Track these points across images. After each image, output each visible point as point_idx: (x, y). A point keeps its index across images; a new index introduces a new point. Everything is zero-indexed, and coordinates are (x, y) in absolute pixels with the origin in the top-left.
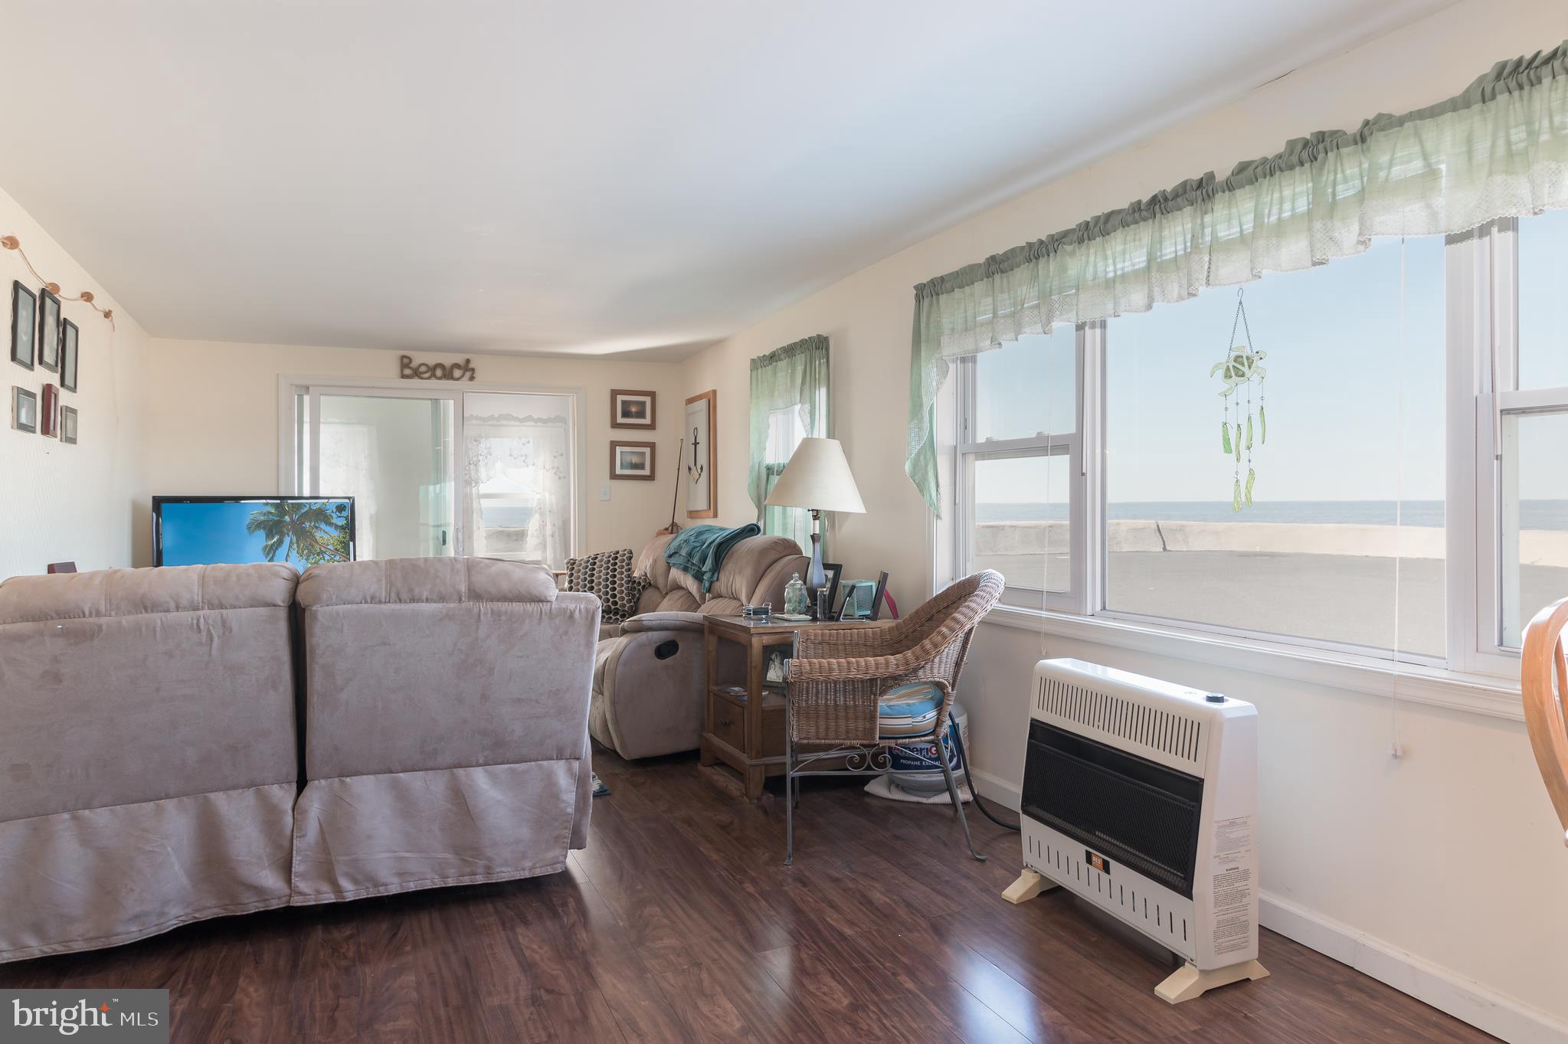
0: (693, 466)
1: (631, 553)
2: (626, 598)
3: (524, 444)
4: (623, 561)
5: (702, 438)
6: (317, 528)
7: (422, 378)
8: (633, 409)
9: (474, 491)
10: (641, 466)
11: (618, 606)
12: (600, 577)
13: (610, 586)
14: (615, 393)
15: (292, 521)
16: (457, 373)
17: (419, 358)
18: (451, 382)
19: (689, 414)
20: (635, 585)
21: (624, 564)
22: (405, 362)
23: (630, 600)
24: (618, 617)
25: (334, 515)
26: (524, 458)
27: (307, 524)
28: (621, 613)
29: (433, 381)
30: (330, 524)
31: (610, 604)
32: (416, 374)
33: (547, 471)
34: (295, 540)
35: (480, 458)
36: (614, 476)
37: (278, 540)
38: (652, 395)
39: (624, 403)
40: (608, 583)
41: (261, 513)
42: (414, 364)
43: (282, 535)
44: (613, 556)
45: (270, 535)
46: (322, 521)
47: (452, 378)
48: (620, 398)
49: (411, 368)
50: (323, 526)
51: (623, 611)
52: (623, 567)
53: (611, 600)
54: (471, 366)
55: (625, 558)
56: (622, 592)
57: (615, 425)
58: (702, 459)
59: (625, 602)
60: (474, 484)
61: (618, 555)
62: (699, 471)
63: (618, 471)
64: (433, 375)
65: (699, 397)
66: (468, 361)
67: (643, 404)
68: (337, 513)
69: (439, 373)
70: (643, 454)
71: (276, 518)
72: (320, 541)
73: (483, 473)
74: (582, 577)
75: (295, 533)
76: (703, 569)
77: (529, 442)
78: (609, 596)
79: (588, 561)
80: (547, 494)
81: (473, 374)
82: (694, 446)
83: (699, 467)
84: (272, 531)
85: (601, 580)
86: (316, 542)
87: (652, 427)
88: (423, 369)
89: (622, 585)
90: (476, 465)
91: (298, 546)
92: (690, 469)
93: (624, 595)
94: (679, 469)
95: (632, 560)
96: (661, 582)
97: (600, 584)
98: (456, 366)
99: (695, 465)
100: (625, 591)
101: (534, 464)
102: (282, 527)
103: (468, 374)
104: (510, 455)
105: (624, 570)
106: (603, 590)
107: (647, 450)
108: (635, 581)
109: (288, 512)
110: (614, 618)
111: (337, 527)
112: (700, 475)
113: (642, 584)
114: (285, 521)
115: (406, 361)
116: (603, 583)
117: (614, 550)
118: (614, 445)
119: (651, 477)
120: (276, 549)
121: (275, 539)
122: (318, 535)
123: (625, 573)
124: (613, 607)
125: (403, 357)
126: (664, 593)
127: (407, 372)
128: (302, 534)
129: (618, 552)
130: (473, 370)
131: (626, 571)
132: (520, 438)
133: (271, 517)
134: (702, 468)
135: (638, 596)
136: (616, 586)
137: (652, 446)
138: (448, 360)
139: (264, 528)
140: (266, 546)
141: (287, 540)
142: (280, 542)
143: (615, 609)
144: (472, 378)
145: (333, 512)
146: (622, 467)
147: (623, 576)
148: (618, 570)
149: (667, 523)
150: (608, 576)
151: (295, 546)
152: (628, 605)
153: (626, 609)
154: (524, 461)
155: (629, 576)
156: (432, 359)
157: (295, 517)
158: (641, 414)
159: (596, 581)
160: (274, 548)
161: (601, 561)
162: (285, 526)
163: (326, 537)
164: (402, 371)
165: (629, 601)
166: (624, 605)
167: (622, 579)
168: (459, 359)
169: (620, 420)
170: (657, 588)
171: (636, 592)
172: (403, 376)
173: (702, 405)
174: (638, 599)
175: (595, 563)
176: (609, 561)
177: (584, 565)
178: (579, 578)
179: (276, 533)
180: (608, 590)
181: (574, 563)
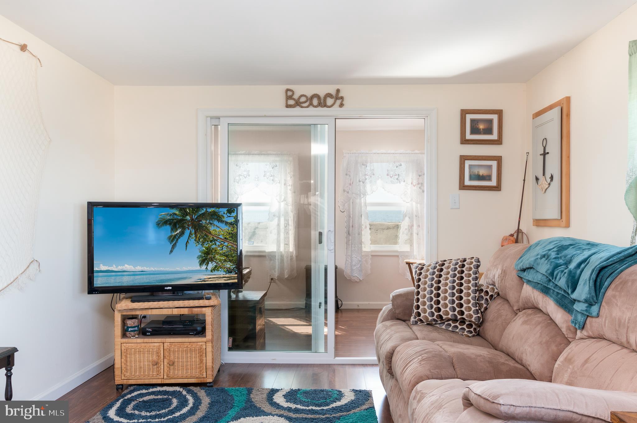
0: (540, 176)
1: (479, 262)
2: (473, 309)
3: (397, 167)
4: (470, 269)
5: (554, 149)
6: (211, 224)
7: (302, 107)
8: (481, 127)
9: (362, 201)
10: (488, 178)
11: (464, 316)
12: (446, 285)
13: (457, 295)
14: (464, 113)
15: (192, 219)
16: (330, 101)
17: (300, 90)
18: (325, 109)
19: (537, 127)
20: (483, 294)
21: (471, 272)
22: (289, 95)
23: (477, 310)
24: (465, 326)
25: (225, 215)
26: (397, 177)
27: (204, 222)
28: (467, 323)
29: (311, 108)
30: (222, 222)
31: (456, 313)
32: (298, 104)
33: (414, 186)
34: (193, 232)
35: (367, 177)
36: (463, 187)
37: (180, 232)
38: (499, 113)
39: (472, 121)
40: (455, 291)
41: (168, 214)
42: (296, 96)
43: (184, 228)
44: (460, 263)
45: (174, 228)
46: (215, 219)
47: (325, 106)
48: (469, 117)
49: (294, 99)
50: (216, 223)
51: (470, 321)
52: (470, 275)
53: (458, 309)
54: (341, 95)
55: (472, 266)
56: (469, 302)
57: (464, 141)
58: (553, 167)
59: (471, 312)
60: (362, 196)
61: (465, 263)
62: (549, 180)
63: (467, 182)
64: (311, 104)
65: (551, 108)
66: (338, 91)
67: (490, 121)
68: (228, 214)
69: (315, 102)
70: (490, 167)
71: (179, 218)
72: (213, 233)
73: (368, 187)
74: (429, 283)
75: (194, 227)
76: (574, 296)
77: (401, 165)
78: (455, 305)
79: (435, 268)
80: (414, 203)
81: (343, 101)
82: (542, 157)
83: (548, 176)
84: (176, 227)
85: (447, 288)
86: (210, 233)
87: (499, 142)
88: (303, 99)
89: (469, 295)
90: (363, 183)
91: (196, 236)
92: (537, 179)
93: (470, 305)
94: (524, 180)
95: (479, 269)
96: (512, 296)
97: (446, 291)
98: (329, 95)
99: (544, 174)
100: (472, 301)
101: (404, 181)
102: (184, 223)
103: (339, 102)
104: (388, 175)
105: (471, 279)
106: (449, 298)
107: (494, 164)
108: (482, 290)
109: (189, 213)
110: (460, 327)
111: (227, 223)
112: (549, 184)
113: (490, 294)
114: (186, 220)
115: (290, 93)
116: (449, 291)
117: (461, 257)
118: (463, 159)
119: (498, 188)
120: (179, 238)
121: (178, 232)
122: (212, 229)
123: (472, 282)
124: (459, 317)
125: (288, 90)
126: (515, 308)
127: (291, 102)
128: (198, 227)
129: (465, 260)
130: (342, 98)
131: (473, 279)
132: (394, 162)
133: (175, 217)
134: (552, 178)
135: (485, 306)
136: (462, 295)
137: (499, 159)
138: (322, 90)
139: (170, 224)
140: (171, 236)
141: (187, 232)
142: (182, 233)
143: (460, 318)
144: (341, 105)
145: (224, 213)
146: (471, 178)
147: (470, 285)
148: (465, 278)
149: (513, 229)
150: (455, 284)
151: (194, 236)
152: (475, 316)
153: (473, 319)
154: (397, 179)
155: (476, 285)
156: (309, 90)
157: (194, 217)
158: (489, 131)
159: (442, 288)
160: (177, 237)
161: (448, 267)
162: (186, 223)
163: (218, 230)
164: (287, 101)
165: (477, 312)
166: (471, 316)
167: (469, 288)
168: (332, 90)
169: (469, 136)
170: (506, 300)
171: (483, 302)
172: (288, 106)
173: (555, 113)
174: (486, 309)
175: (441, 270)
176: (456, 269)
177: (431, 271)
178: (425, 283)
179: (179, 228)
180: (454, 298)
181: (422, 268)
